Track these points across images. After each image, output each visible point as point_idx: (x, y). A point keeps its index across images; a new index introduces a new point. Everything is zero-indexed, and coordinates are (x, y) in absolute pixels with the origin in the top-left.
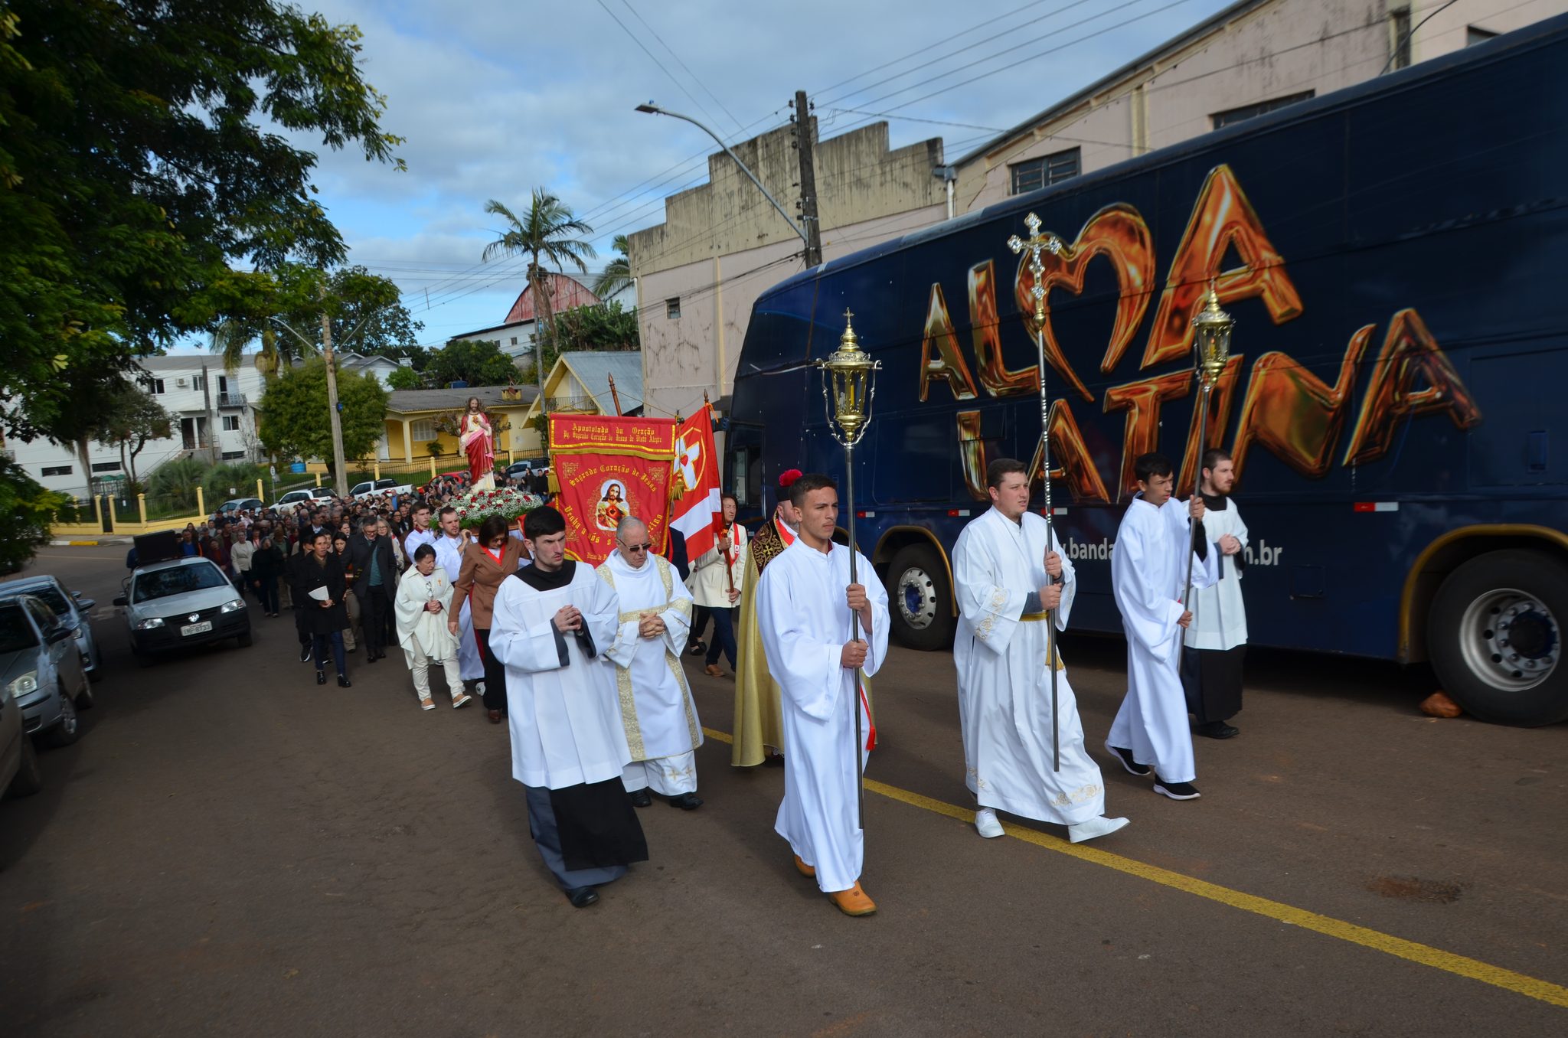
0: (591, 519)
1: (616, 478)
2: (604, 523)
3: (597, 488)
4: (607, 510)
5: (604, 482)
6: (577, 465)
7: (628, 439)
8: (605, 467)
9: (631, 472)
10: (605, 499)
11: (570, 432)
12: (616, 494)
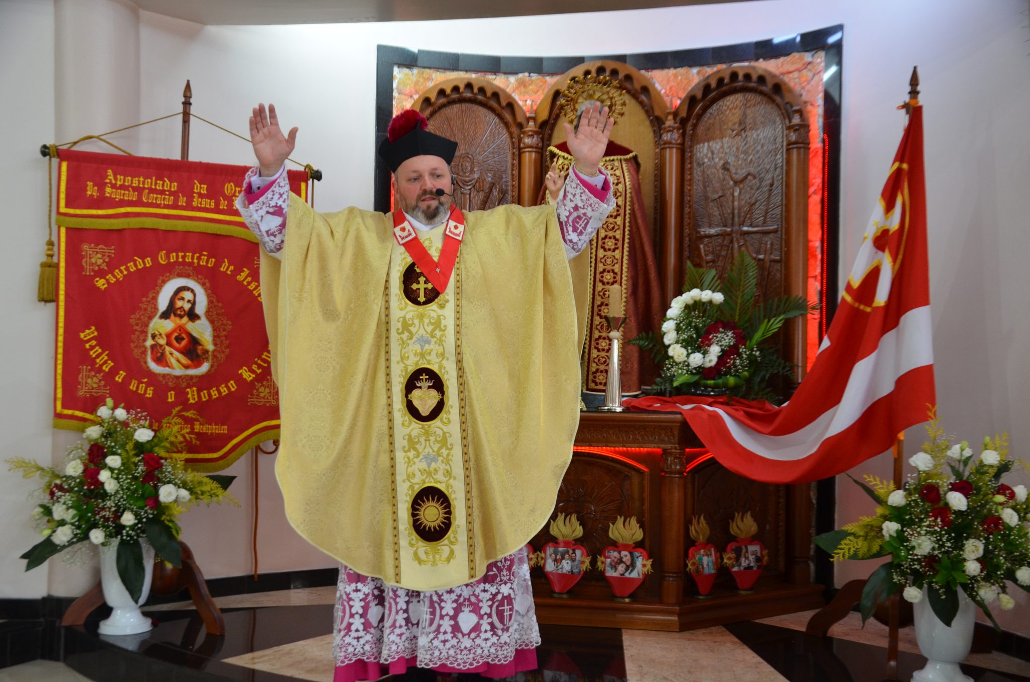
0: (137, 353)
1: (188, 276)
2: (160, 359)
3: (151, 295)
4: (168, 336)
5: (164, 282)
6: (112, 251)
7: (217, 204)
8: (168, 257)
9: (218, 264)
10: (165, 315)
11: (101, 186)
12: (187, 306)
